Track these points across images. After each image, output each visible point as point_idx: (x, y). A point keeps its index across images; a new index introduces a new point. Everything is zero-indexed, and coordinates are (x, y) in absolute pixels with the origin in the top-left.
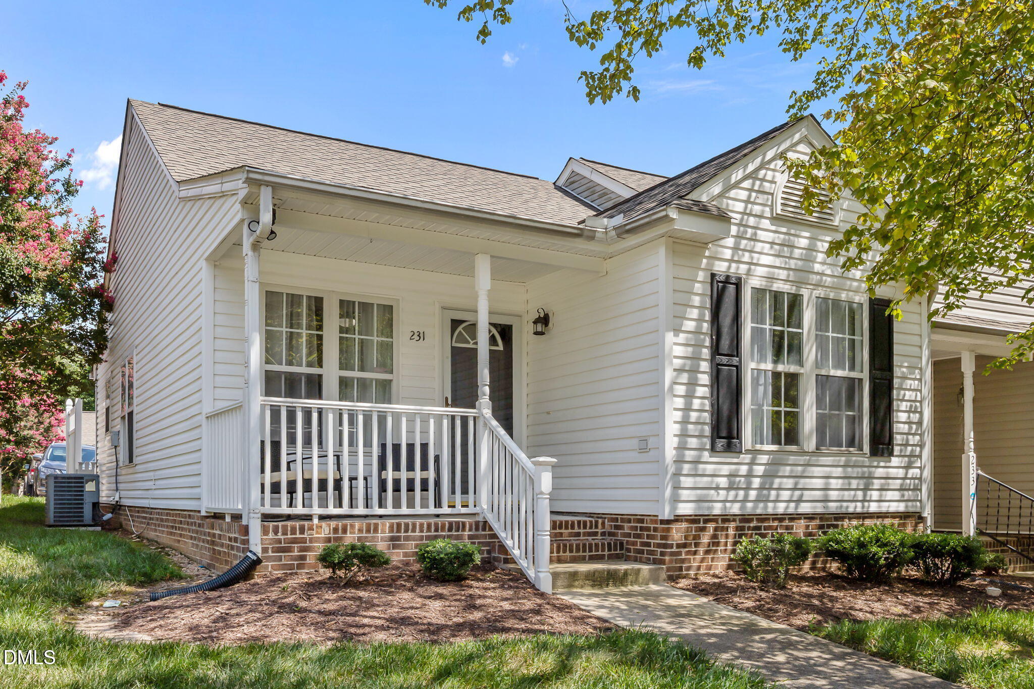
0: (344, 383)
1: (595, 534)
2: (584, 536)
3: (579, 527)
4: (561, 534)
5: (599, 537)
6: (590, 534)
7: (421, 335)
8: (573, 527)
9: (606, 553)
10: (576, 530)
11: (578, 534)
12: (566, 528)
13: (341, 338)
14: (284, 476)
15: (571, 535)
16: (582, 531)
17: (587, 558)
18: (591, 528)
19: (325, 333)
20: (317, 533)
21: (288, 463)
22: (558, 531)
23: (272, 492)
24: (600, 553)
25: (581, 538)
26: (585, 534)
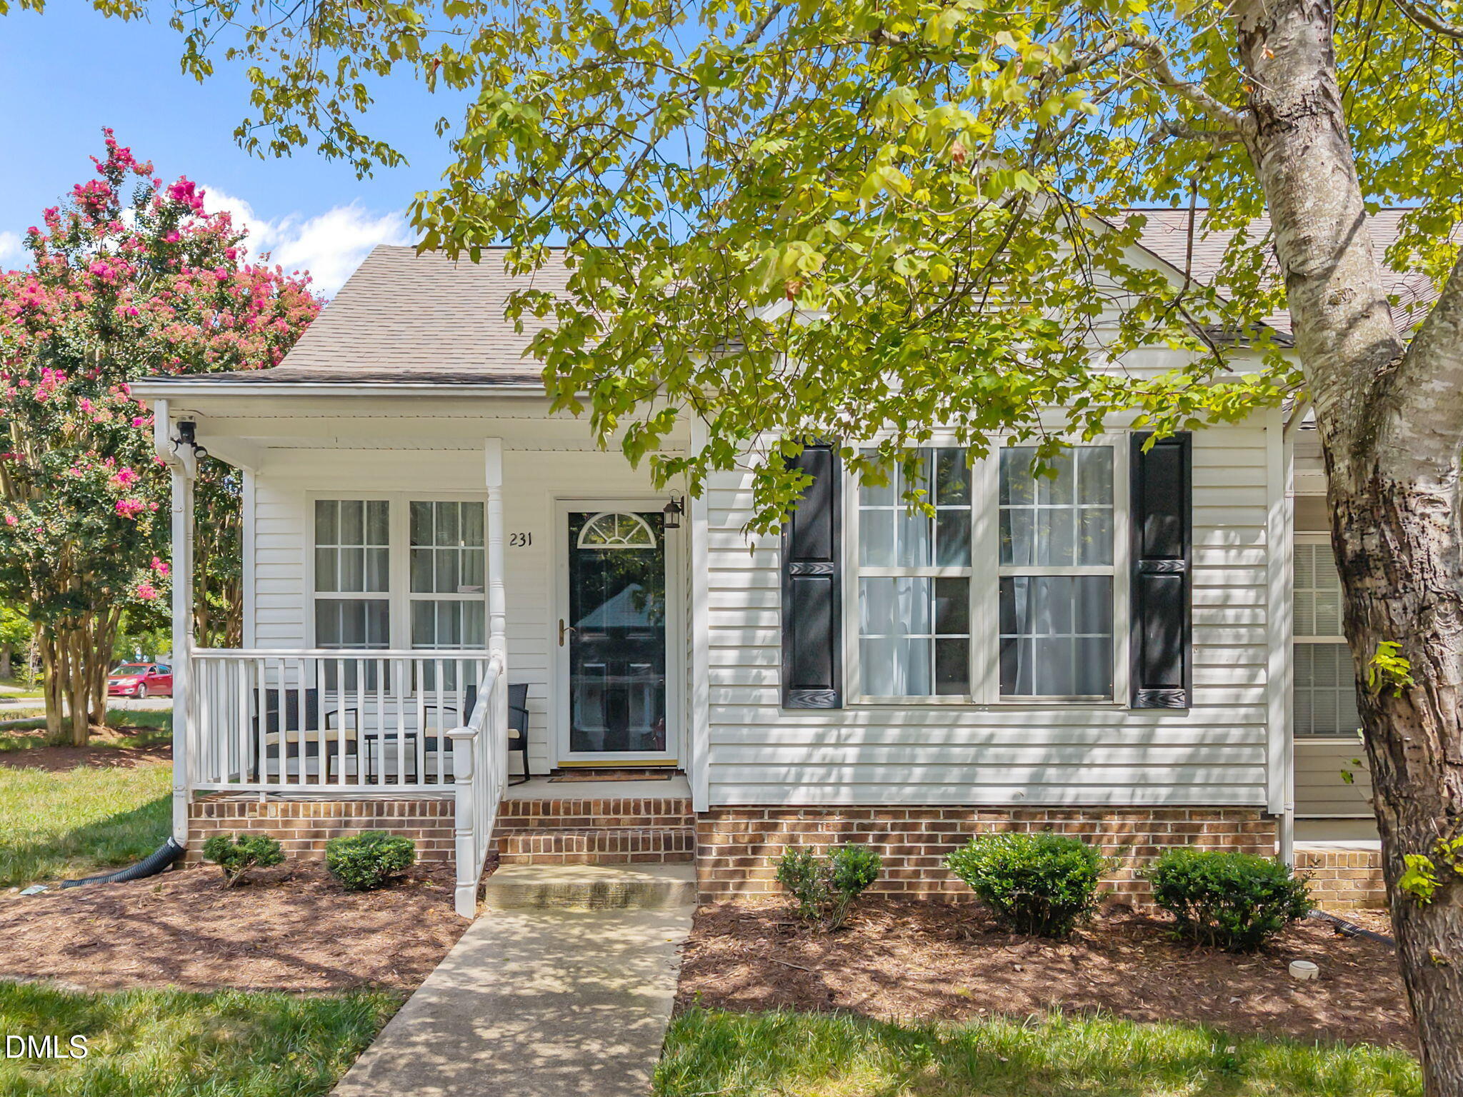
0: (423, 612)
1: (677, 821)
2: (656, 824)
3: (648, 812)
4: (618, 821)
5: (682, 826)
6: (666, 822)
7: (527, 539)
8: (637, 811)
9: (662, 852)
10: (643, 815)
11: (647, 821)
12: (626, 812)
13: (413, 552)
14: (322, 736)
15: (633, 822)
16: (652, 816)
17: (629, 859)
18: (668, 811)
19: (392, 547)
20: (261, 815)
21: (327, 716)
22: (612, 816)
23: (268, 757)
24: (651, 852)
25: (652, 826)
26: (657, 822)
